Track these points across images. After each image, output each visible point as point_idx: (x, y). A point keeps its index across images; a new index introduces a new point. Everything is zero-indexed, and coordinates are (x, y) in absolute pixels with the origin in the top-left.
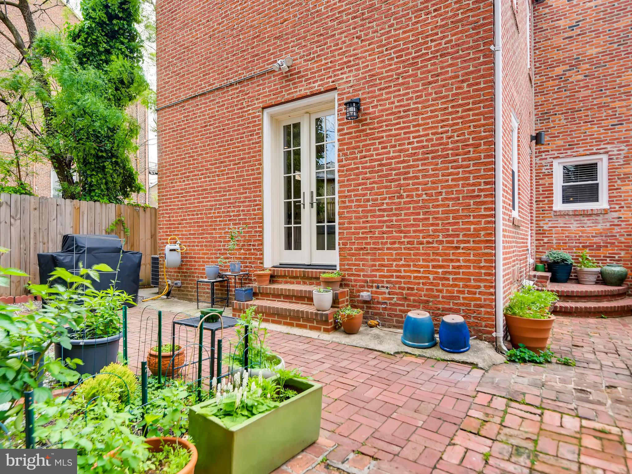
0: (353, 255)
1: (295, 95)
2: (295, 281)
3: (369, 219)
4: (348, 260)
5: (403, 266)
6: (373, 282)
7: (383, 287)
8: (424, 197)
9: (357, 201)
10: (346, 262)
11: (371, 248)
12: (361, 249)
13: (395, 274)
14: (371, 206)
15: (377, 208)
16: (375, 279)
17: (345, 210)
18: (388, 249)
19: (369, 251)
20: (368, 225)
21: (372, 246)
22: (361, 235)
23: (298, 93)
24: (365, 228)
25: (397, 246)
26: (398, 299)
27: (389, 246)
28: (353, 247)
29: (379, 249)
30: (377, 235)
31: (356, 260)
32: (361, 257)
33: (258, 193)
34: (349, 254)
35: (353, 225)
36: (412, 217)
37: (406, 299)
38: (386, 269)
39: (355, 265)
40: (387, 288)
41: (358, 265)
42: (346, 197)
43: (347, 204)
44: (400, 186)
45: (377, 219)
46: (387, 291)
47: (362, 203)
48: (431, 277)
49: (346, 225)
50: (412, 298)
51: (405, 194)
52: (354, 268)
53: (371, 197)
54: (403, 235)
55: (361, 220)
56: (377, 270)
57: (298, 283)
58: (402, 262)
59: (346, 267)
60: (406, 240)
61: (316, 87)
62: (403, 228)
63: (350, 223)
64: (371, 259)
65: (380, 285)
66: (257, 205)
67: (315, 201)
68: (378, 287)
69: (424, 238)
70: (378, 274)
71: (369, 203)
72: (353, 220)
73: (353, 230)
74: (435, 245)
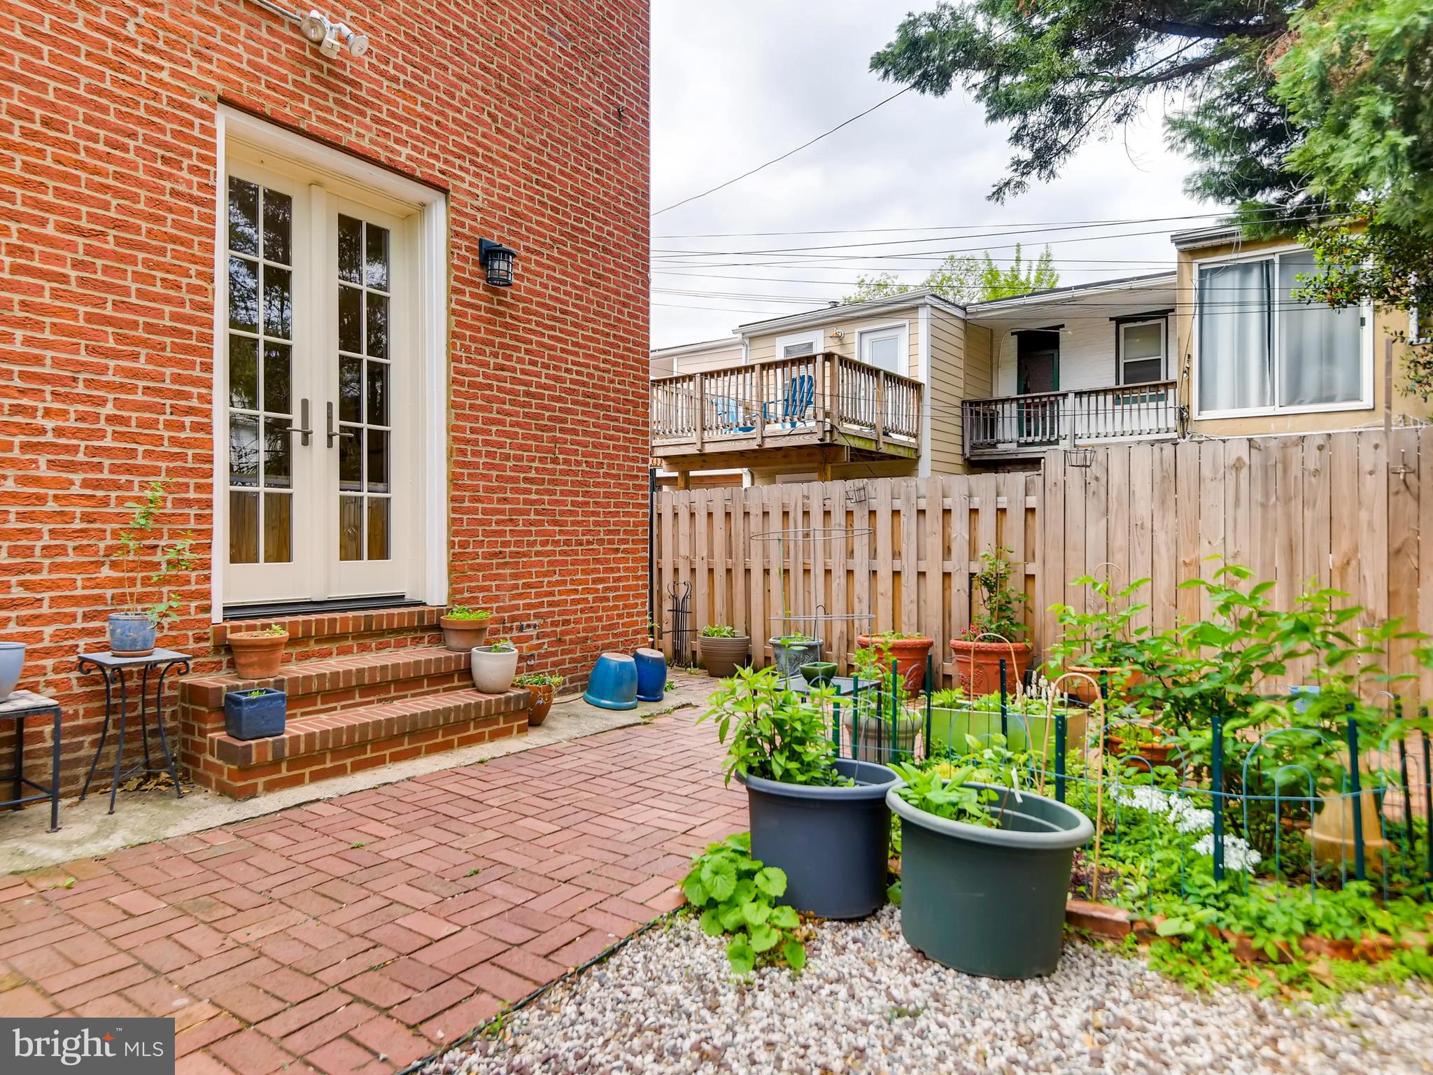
0: (480, 567)
1: (347, 139)
3: (509, 495)
4: (470, 579)
5: (558, 583)
6: (513, 619)
7: (529, 626)
8: (584, 467)
9: (488, 454)
10: (466, 585)
11: (511, 552)
12: (496, 555)
13: (545, 599)
14: (512, 469)
15: (522, 475)
16: (516, 613)
17: (466, 471)
18: (538, 554)
19: (507, 559)
20: (508, 506)
21: (512, 549)
22: (494, 527)
23: (353, 139)
24: (502, 512)
25: (549, 548)
26: (551, 644)
27: (539, 548)
28: (480, 551)
29: (525, 555)
30: (521, 528)
31: (485, 578)
32: (495, 572)
33: (197, 372)
34: (472, 568)
35: (480, 505)
36: (570, 499)
37: (560, 641)
38: (533, 591)
39: (482, 589)
40: (535, 626)
41: (489, 589)
42: (468, 442)
43: (470, 458)
44: (554, 440)
45: (522, 497)
46: (535, 633)
47: (497, 461)
48: (590, 597)
49: (467, 504)
50: (568, 638)
51: (561, 457)
52: (481, 595)
53: (512, 452)
54: (557, 528)
55: (495, 496)
56: (520, 596)
58: (556, 578)
59: (466, 595)
60: (562, 538)
62: (558, 517)
63: (475, 499)
64: (511, 575)
65: (525, 624)
67: (336, 429)
68: (521, 629)
69: (583, 535)
70: (521, 602)
71: (509, 464)
72: (481, 494)
73: (480, 516)
74: (595, 546)
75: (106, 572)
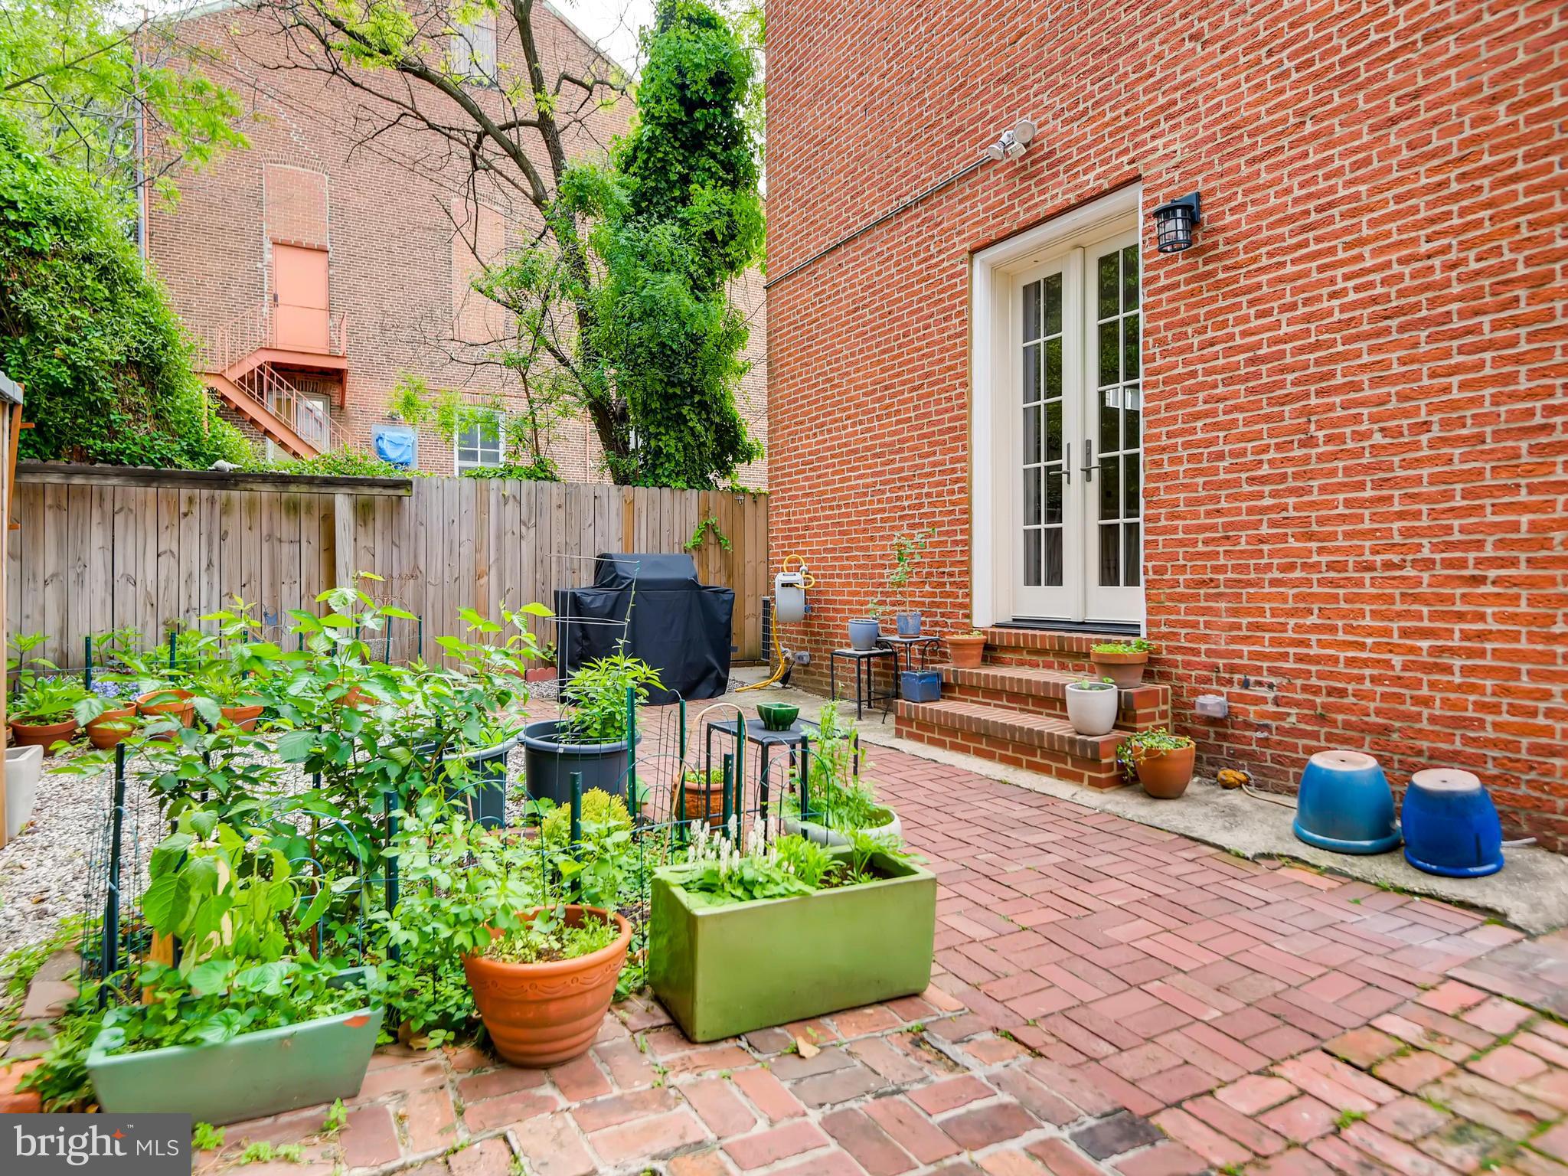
0: (1182, 598)
1: (1042, 211)
2: (1040, 659)
3: (1223, 504)
4: (1170, 611)
5: (1316, 628)
6: (1233, 669)
7: (1260, 684)
8: (1378, 438)
9: (1192, 458)
10: (1163, 617)
11: (1226, 580)
12: (1203, 583)
13: (1291, 650)
14: (1226, 470)
15: (1244, 476)
16: (1237, 661)
17: (1161, 485)
18: (1273, 583)
19: (1222, 589)
20: (1220, 520)
21: (1230, 575)
22: (1201, 548)
23: (1049, 204)
24: (1213, 528)
25: (1297, 574)
26: (1301, 718)
27: (1277, 575)
28: (1181, 578)
29: (1249, 584)
30: (1243, 546)
31: (1188, 611)
32: (1203, 604)
33: (960, 453)
34: (1171, 598)
35: (1180, 523)
36: (1341, 497)
37: (1322, 719)
38: (1267, 635)
39: (1185, 624)
40: (1271, 686)
41: (1195, 625)
42: (1164, 449)
43: (1167, 468)
44: (1307, 412)
45: (1244, 505)
46: (1270, 695)
47: (1205, 464)
48: (1397, 660)
49: (1163, 523)
50: (1340, 717)
51: (1321, 434)
52: (1183, 631)
53: (1227, 448)
54: (1314, 545)
55: (1202, 509)
56: (1244, 640)
57: (1049, 666)
58: (1313, 619)
59: (1164, 629)
60: (1324, 559)
61: (1091, 181)
62: (1315, 528)
63: (1173, 516)
64: (1228, 610)
65: (1252, 679)
66: (957, 481)
67: (1095, 462)
68: (1245, 684)
69: (1375, 552)
70: (1246, 649)
71: (1221, 464)
72: (1182, 508)
73: (1181, 536)
74: (1409, 572)
75: (927, 588)
